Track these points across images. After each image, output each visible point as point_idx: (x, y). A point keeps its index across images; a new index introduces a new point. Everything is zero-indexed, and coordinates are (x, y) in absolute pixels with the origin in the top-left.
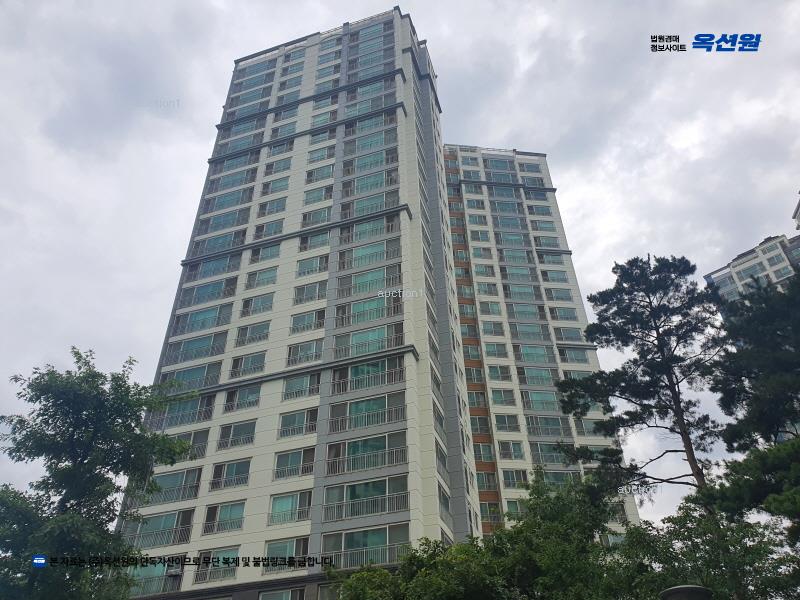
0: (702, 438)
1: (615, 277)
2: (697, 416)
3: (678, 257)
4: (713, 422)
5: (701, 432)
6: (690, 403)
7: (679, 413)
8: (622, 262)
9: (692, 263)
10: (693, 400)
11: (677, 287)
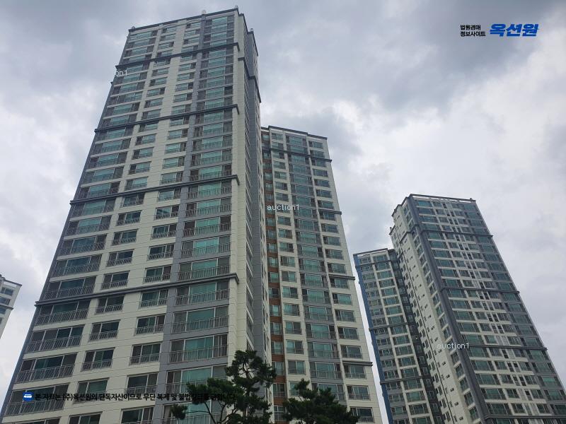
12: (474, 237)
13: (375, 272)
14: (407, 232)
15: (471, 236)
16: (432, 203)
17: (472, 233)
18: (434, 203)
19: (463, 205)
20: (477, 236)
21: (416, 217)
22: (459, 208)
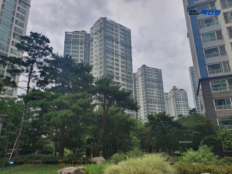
0: (35, 79)
1: (30, 34)
2: (35, 75)
3: (47, 38)
4: (38, 77)
5: (35, 78)
6: (34, 72)
7: (31, 73)
8: (34, 32)
9: (50, 41)
10: (36, 71)
11: (44, 44)
12: (124, 46)
13: (72, 46)
14: (98, 31)
15: (123, 45)
16: (114, 25)
17: (124, 43)
18: (115, 26)
19: (125, 30)
20: (126, 46)
21: (104, 25)
22: (123, 31)
